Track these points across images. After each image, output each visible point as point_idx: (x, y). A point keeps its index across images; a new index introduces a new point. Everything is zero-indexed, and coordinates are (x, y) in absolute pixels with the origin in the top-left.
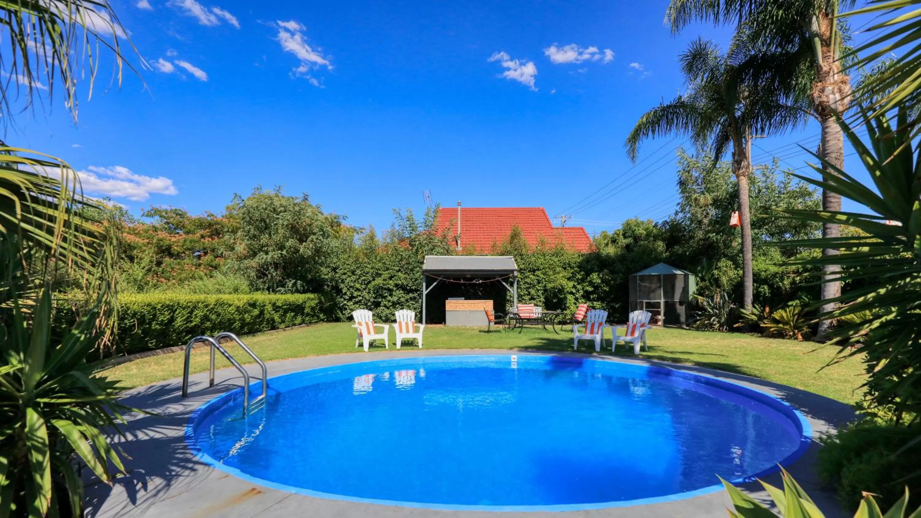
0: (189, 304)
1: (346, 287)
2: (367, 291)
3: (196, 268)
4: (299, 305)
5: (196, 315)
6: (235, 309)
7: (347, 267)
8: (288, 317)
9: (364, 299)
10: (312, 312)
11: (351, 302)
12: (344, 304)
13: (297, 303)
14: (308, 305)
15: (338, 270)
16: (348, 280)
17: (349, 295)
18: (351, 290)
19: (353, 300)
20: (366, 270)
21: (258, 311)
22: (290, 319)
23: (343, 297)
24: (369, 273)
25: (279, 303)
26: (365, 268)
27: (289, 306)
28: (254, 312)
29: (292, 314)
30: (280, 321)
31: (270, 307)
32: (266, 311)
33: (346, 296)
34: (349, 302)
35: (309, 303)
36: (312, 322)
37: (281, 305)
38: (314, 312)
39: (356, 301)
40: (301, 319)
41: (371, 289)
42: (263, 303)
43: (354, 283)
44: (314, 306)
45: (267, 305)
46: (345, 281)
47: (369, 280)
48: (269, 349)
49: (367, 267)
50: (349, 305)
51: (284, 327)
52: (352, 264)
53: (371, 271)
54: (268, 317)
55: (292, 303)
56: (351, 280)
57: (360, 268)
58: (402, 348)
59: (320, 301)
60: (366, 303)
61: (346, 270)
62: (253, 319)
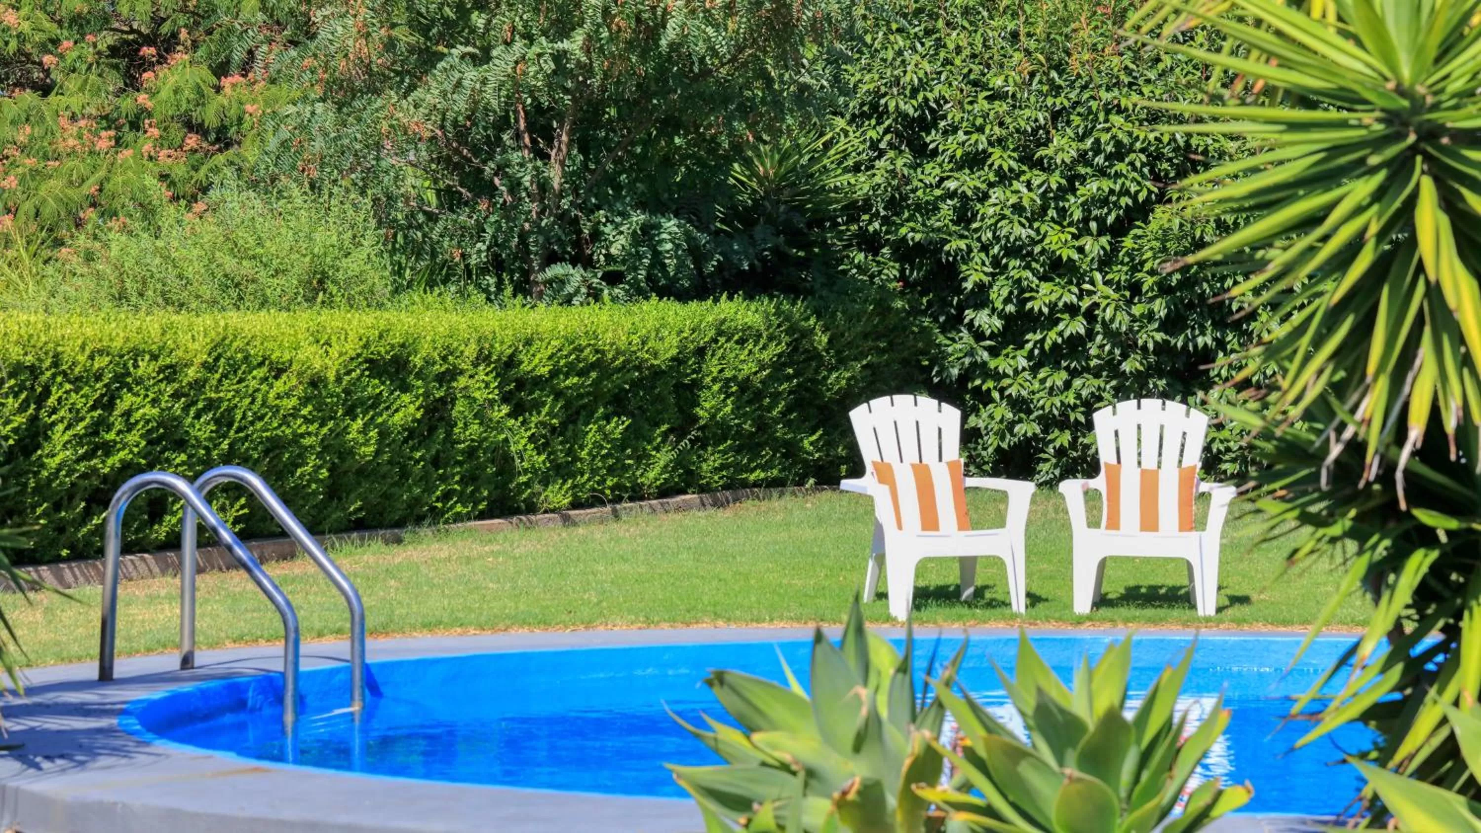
0: (101, 362)
1: (985, 248)
2: (1119, 274)
3: (118, 142)
4: (657, 373)
5: (128, 414)
6: (300, 391)
7: (992, 112)
8: (590, 446)
9: (1098, 333)
10: (745, 414)
11: (1018, 353)
12: (974, 364)
13: (647, 360)
14: (715, 370)
15: (933, 132)
16: (995, 205)
17: (1001, 307)
18: (1016, 271)
19: (1028, 337)
20: (1114, 130)
21: (417, 404)
22: (604, 457)
23: (966, 321)
24: (1131, 150)
25: (536, 361)
26: (1106, 121)
27: (594, 375)
28: (395, 407)
29: (618, 425)
30: (544, 462)
31: (483, 381)
32: (460, 406)
33: (987, 311)
34: (1004, 352)
35: (723, 357)
36: (745, 484)
37: (544, 371)
38: (760, 417)
39: (1047, 347)
40: (671, 461)
41: (1142, 263)
42: (444, 359)
43: (1031, 221)
44: (756, 381)
45: (470, 373)
46: (981, 212)
47: (1130, 202)
48: (443, 592)
49: (1120, 111)
50: (1006, 375)
51: (566, 501)
52: (1020, 88)
53: (1142, 137)
54: (473, 440)
55: (615, 359)
56: (1013, 206)
57: (1072, 117)
58: (1104, 612)
59: (794, 346)
60: (1113, 359)
61: (983, 133)
62: (393, 446)
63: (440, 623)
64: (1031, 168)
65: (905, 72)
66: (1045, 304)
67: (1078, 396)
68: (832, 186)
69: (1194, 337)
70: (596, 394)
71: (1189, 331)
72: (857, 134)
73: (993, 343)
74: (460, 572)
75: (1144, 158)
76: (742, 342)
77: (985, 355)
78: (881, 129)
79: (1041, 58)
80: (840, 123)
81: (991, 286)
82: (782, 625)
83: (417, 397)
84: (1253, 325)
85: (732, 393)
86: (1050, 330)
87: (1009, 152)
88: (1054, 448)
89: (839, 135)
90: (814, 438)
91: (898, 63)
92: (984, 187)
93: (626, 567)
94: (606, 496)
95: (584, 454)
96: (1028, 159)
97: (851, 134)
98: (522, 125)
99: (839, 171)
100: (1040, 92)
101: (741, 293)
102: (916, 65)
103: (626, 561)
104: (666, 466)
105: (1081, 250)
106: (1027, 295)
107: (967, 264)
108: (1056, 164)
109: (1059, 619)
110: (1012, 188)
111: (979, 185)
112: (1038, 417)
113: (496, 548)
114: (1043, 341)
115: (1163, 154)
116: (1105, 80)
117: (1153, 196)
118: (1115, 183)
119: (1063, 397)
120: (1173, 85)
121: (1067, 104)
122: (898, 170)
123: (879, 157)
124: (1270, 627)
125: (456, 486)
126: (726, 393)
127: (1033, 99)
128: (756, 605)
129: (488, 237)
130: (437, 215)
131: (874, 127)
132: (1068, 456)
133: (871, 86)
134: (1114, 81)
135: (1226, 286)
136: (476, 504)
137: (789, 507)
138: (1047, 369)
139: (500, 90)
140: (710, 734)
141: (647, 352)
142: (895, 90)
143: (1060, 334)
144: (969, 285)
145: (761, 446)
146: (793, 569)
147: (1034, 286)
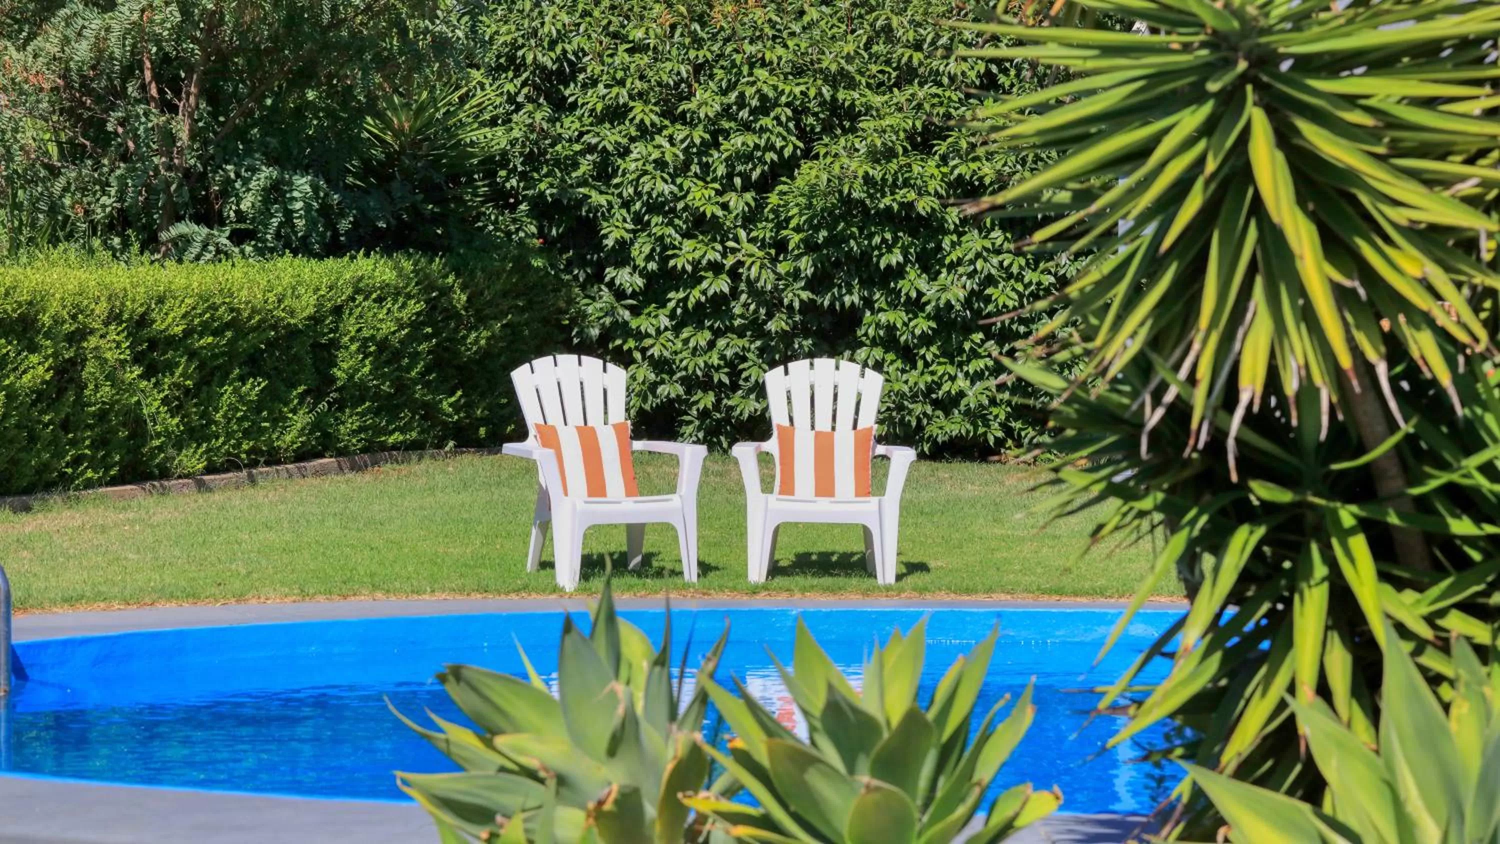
7: (633, 66)
8: (225, 408)
9: (743, 291)
10: (384, 375)
11: (660, 311)
12: (615, 323)
13: (283, 319)
14: (353, 330)
15: (572, 85)
16: (636, 160)
17: (642, 264)
18: (658, 228)
19: (670, 295)
20: (759, 84)
21: (46, 365)
22: (240, 420)
23: (607, 279)
24: (776, 104)
25: (170, 320)
26: (751, 74)
27: (229, 334)
28: (22, 368)
29: (254, 387)
30: (178, 426)
31: (114, 341)
32: (91, 368)
33: (628, 269)
34: (646, 311)
35: (361, 316)
36: (383, 447)
37: (178, 330)
38: (399, 378)
39: (690, 306)
40: (308, 424)
41: (788, 220)
42: (74, 317)
43: (673, 177)
44: (395, 341)
45: (101, 332)
46: (622, 168)
47: (775, 157)
48: (80, 563)
49: (764, 64)
50: (648, 335)
51: (200, 466)
52: (662, 41)
53: (787, 91)
54: (104, 403)
55: (250, 318)
56: (655, 161)
57: (715, 71)
58: (779, 581)
59: (432, 305)
60: (758, 318)
61: (624, 86)
62: (21, 410)
63: (82, 597)
64: (673, 123)
65: (543, 24)
66: (688, 261)
67: (722, 357)
68: (468, 140)
69: (841, 296)
70: (231, 353)
71: (835, 290)
72: (494, 87)
73: (635, 302)
74: (95, 542)
75: (789, 112)
76: (380, 300)
77: (627, 314)
78: (518, 82)
79: (683, 9)
80: (477, 75)
81: (632, 243)
82: (444, 596)
83: (46, 358)
84: (901, 283)
85: (371, 354)
86: (693, 288)
87: (650, 107)
88: (698, 410)
89: (475, 87)
90: (453, 399)
91: (535, 14)
92: (624, 141)
93: (272, 536)
94: (242, 460)
95: (218, 417)
96: (670, 114)
97: (487, 86)
98: (148, 75)
99: (476, 125)
100: (683, 45)
101: (378, 249)
102: (554, 17)
103: (271, 529)
104: (303, 429)
105: (725, 206)
106: (670, 252)
107: (608, 221)
108: (699, 117)
109: (734, 589)
110: (654, 143)
111: (620, 140)
112: (681, 378)
113: (131, 515)
114: (686, 299)
115: (808, 108)
116: (749, 33)
117: (799, 152)
118: (760, 137)
119: (706, 358)
120: (818, 38)
121: (709, 56)
122: (537, 124)
123: (516, 111)
124: (952, 595)
125: (87, 452)
126: (364, 353)
127: (674, 52)
128: (414, 576)
129: (113, 191)
130: (59, 168)
131: (512, 80)
132: (711, 418)
133: (509, 38)
134: (758, 34)
135: (874, 243)
136: (107, 469)
137: (431, 470)
138: (690, 328)
139: (125, 39)
140: (441, 736)
141: (283, 310)
142: (533, 42)
143: (704, 293)
144: (609, 242)
145: (399, 408)
146: (446, 536)
147: (676, 243)
